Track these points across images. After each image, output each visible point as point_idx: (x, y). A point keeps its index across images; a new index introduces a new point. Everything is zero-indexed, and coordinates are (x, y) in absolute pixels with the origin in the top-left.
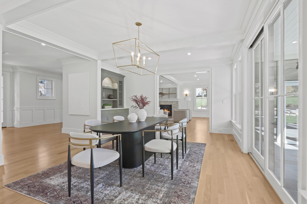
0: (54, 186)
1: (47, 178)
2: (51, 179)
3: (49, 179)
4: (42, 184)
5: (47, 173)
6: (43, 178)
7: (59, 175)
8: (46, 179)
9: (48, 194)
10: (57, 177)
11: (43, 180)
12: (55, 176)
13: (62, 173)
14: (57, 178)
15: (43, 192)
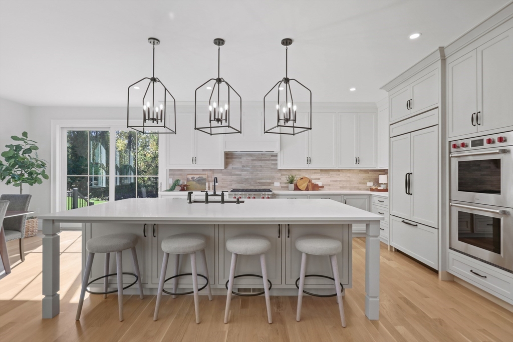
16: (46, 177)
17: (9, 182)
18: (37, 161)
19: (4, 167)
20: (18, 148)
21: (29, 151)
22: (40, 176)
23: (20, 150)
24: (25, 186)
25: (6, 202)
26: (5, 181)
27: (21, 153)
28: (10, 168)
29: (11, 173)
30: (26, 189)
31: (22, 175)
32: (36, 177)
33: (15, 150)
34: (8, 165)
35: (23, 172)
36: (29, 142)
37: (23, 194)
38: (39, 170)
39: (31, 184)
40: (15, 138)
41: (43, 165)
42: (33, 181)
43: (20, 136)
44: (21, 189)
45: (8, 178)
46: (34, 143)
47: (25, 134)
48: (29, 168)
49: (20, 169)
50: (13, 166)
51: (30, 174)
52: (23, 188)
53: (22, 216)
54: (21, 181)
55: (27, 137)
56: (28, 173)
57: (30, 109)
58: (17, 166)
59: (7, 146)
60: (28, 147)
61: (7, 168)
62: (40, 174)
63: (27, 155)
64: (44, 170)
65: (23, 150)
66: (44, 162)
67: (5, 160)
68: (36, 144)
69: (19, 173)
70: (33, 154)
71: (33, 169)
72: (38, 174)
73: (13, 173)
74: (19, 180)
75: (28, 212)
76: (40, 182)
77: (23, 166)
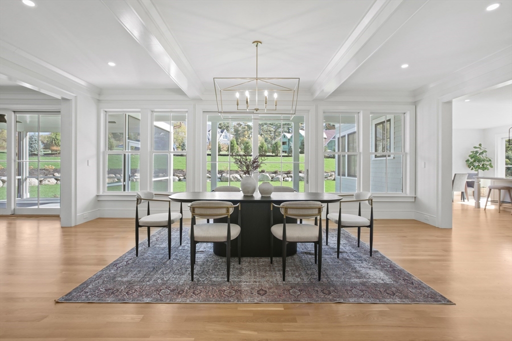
0: (382, 270)
1: (388, 284)
2: (382, 280)
3: (385, 281)
4: (394, 279)
5: (387, 293)
6: (394, 287)
7: (370, 280)
8: (389, 282)
9: (389, 266)
10: (374, 279)
11: (393, 284)
12: (376, 281)
13: (365, 280)
14: (375, 277)
15: (394, 270)
16: (492, 167)
17: (472, 169)
18: (486, 158)
19: (470, 162)
20: (477, 152)
21: (482, 153)
22: (488, 166)
24: (480, 171)
26: (471, 168)
27: (478, 155)
29: (474, 165)
31: (479, 165)
32: (486, 167)
33: (475, 154)
34: (472, 161)
36: (482, 149)
38: (488, 163)
40: (475, 147)
41: (490, 160)
42: (484, 169)
43: (478, 146)
44: (478, 172)
45: (472, 167)
47: (480, 145)
48: (482, 162)
49: (478, 163)
50: (474, 161)
51: (483, 165)
57: (484, 131)
58: (476, 161)
59: (471, 152)
60: (482, 151)
63: (481, 155)
64: (490, 163)
65: (479, 153)
66: (491, 158)
67: (471, 159)
68: (486, 150)
70: (484, 155)
71: (484, 162)
74: (478, 168)
76: (488, 169)
77: (479, 161)
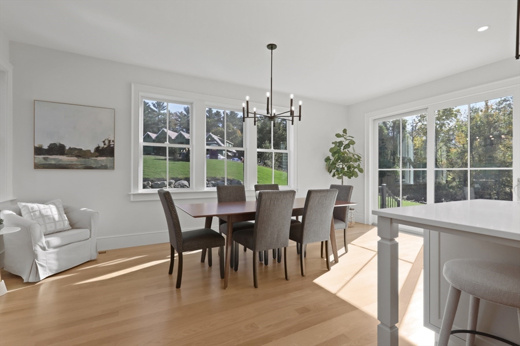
16: (361, 171)
17: (334, 175)
18: (353, 156)
19: (331, 161)
20: (341, 143)
21: (347, 146)
22: (356, 170)
23: (342, 146)
24: (345, 178)
25: (336, 190)
26: (332, 174)
27: (342, 148)
28: (335, 162)
29: (336, 167)
30: (346, 181)
31: (343, 168)
32: (353, 171)
33: (339, 146)
34: (333, 159)
35: (344, 166)
36: (348, 138)
37: (344, 184)
38: (356, 164)
39: (350, 178)
40: (338, 136)
41: (359, 159)
42: (351, 174)
43: (341, 133)
44: (342, 182)
45: (334, 171)
46: (351, 139)
47: (345, 131)
48: (348, 162)
49: (341, 163)
50: (337, 161)
51: (349, 168)
52: (344, 181)
53: (346, 206)
54: (342, 174)
55: (346, 134)
56: (347, 167)
57: (348, 108)
58: (339, 161)
59: (333, 143)
60: (347, 142)
61: (333, 162)
62: (356, 168)
63: (346, 150)
64: (359, 164)
65: (344, 145)
66: (359, 155)
67: (332, 155)
68: (353, 139)
69: (341, 166)
70: (351, 149)
71: (351, 163)
72: (355, 168)
73: (337, 166)
74: (341, 173)
75: (350, 203)
76: (357, 176)
77: (344, 160)
